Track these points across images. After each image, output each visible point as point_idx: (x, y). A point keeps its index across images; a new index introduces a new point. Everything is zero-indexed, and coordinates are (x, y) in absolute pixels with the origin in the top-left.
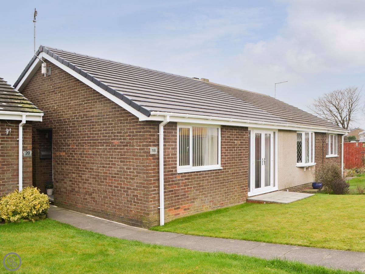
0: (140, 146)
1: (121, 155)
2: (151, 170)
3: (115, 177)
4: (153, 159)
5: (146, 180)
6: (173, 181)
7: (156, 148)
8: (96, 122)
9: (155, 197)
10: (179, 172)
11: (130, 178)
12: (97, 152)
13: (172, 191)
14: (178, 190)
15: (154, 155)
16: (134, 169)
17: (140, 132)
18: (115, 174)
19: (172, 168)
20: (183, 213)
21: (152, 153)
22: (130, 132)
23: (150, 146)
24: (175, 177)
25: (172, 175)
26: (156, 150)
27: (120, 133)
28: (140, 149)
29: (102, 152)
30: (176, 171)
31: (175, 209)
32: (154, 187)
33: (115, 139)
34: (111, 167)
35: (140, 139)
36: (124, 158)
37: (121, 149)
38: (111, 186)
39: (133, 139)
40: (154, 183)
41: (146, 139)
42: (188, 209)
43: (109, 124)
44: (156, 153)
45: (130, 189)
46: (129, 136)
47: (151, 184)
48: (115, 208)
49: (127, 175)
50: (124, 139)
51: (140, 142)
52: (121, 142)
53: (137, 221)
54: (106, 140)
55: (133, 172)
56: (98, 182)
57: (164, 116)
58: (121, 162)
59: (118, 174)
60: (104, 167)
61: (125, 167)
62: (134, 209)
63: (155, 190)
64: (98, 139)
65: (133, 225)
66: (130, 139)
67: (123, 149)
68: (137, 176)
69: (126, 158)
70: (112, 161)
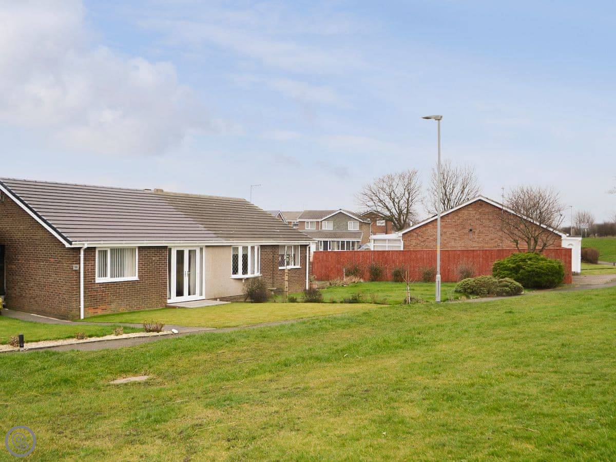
0: (67, 264)
1: (56, 269)
2: (75, 280)
3: (51, 285)
4: (76, 273)
5: (71, 288)
6: (92, 288)
7: (78, 266)
8: (39, 244)
9: (76, 299)
10: (97, 281)
11: (61, 286)
12: (39, 266)
13: (91, 295)
14: (97, 295)
15: (76, 270)
16: (63, 280)
17: (67, 254)
18: (51, 283)
19: (92, 279)
20: (100, 312)
21: (74, 269)
22: (61, 254)
23: (73, 264)
24: (94, 286)
25: (92, 284)
26: (78, 267)
27: (55, 254)
28: (67, 266)
29: (43, 267)
30: (95, 281)
31: (94, 309)
32: (76, 292)
33: (51, 258)
34: (49, 278)
35: (67, 259)
36: (57, 272)
37: (55, 265)
38: (49, 292)
39: (63, 259)
40: (77, 290)
41: (71, 259)
42: (106, 309)
43: (48, 247)
44: (78, 269)
45: (61, 294)
46: (61, 256)
47: (74, 290)
48: (51, 307)
49: (59, 284)
50: (57, 258)
51: (67, 261)
52: (56, 261)
53: (65, 316)
54: (45, 258)
55: (63, 282)
56: (39, 289)
57: (83, 244)
58: (55, 274)
59: (53, 283)
60: (44, 278)
61: (58, 278)
62: (63, 308)
63: (77, 295)
64: (40, 257)
65: (62, 319)
66: (61, 259)
67: (57, 265)
68: (65, 285)
69: (59, 272)
70: (49, 274)
